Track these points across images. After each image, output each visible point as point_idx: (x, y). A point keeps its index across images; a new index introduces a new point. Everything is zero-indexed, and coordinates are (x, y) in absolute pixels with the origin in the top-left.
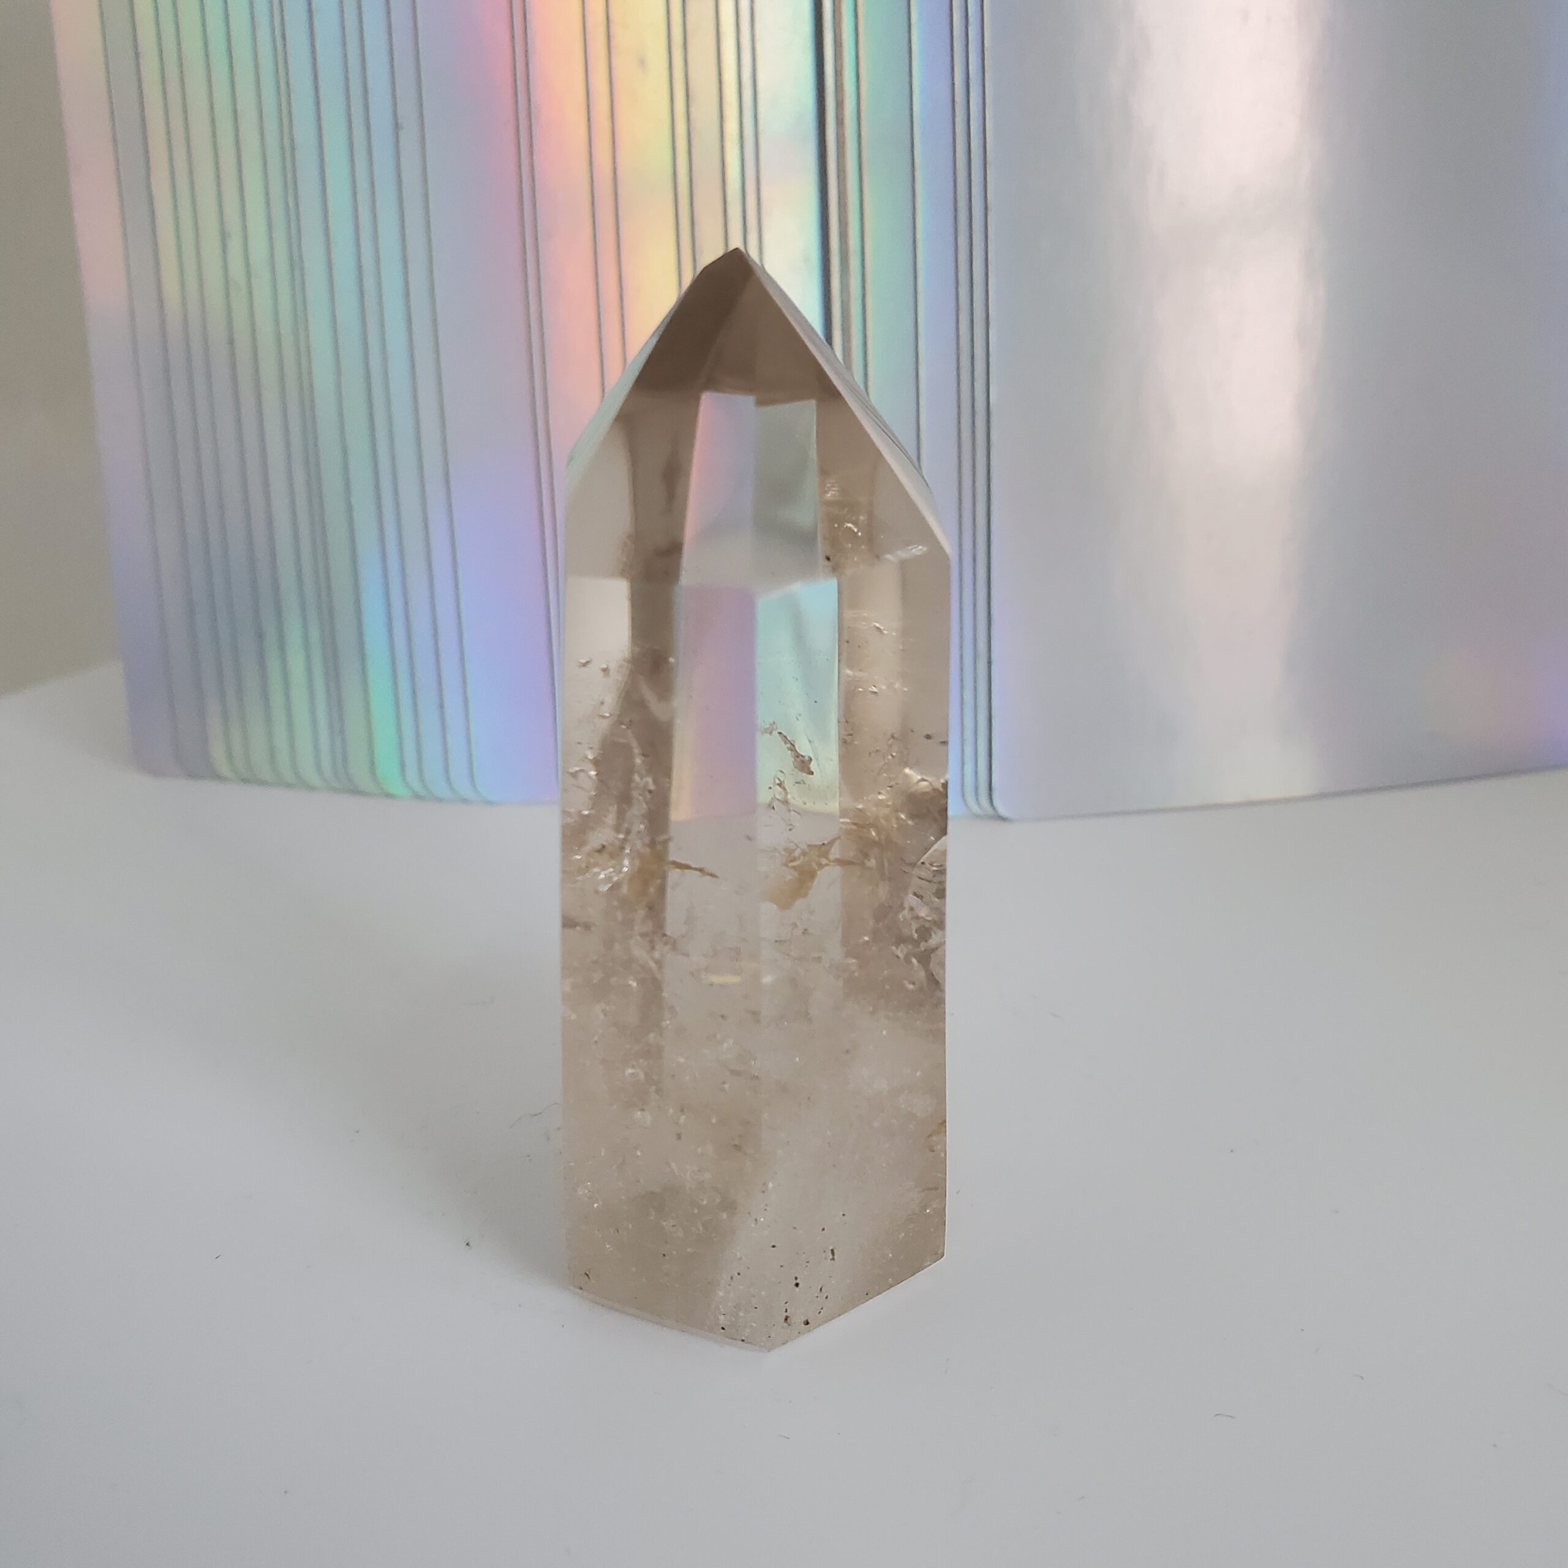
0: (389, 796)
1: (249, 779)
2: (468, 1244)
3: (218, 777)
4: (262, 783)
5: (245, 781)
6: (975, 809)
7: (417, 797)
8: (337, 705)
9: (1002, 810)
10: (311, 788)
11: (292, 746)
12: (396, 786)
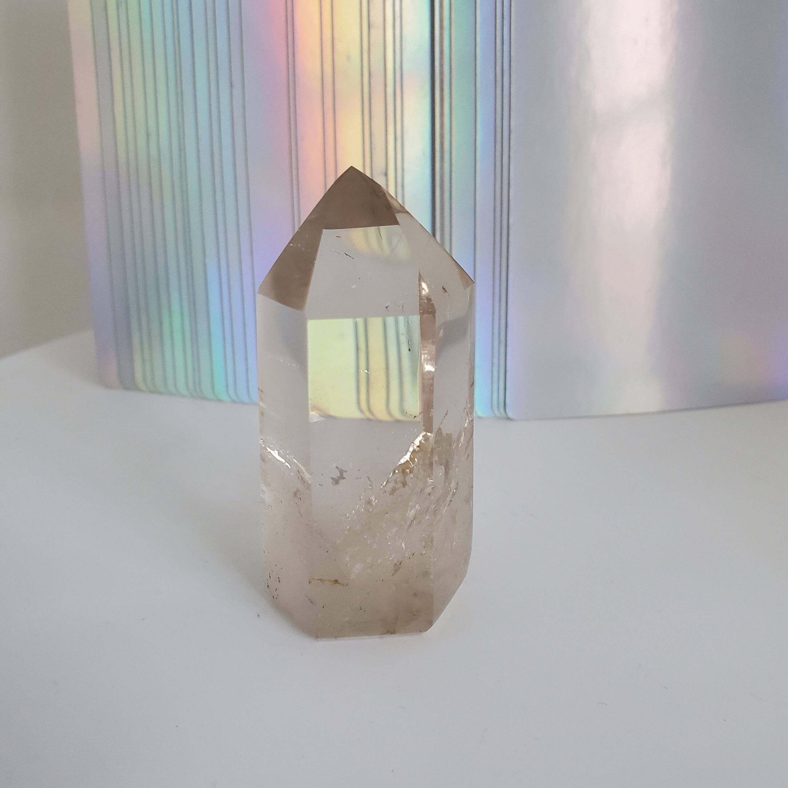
0: (220, 401)
1: (155, 391)
2: (258, 616)
3: (138, 389)
4: (160, 393)
5: (152, 392)
6: (498, 414)
7: (233, 402)
8: (197, 357)
9: (510, 415)
10: (183, 396)
11: (175, 377)
12: (223, 396)
